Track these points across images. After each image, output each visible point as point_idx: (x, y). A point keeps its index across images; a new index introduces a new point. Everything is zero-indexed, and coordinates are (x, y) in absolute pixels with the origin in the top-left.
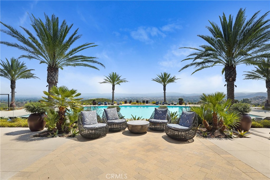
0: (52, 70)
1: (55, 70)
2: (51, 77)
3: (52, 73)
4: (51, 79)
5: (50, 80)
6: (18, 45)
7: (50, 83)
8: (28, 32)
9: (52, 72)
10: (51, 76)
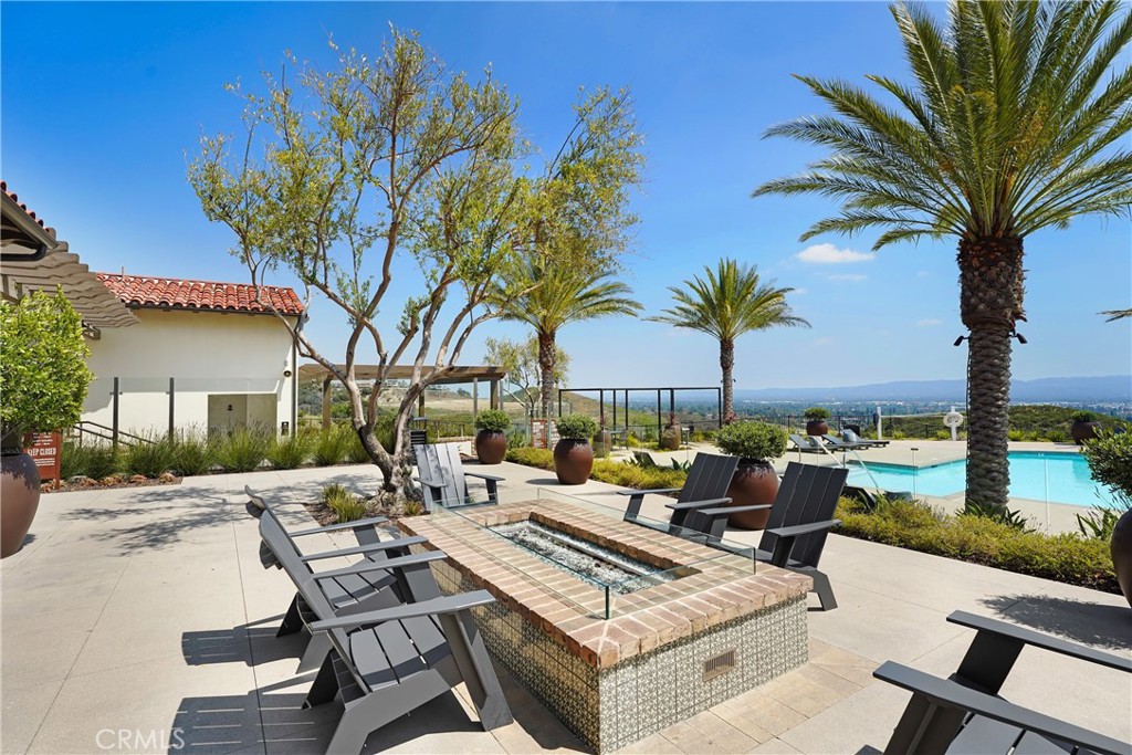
0: (991, 251)
1: (1011, 251)
2: (992, 293)
3: (994, 270)
4: (992, 304)
5: (982, 307)
6: (823, 180)
7: (984, 323)
8: (895, 90)
9: (995, 262)
10: (991, 284)
